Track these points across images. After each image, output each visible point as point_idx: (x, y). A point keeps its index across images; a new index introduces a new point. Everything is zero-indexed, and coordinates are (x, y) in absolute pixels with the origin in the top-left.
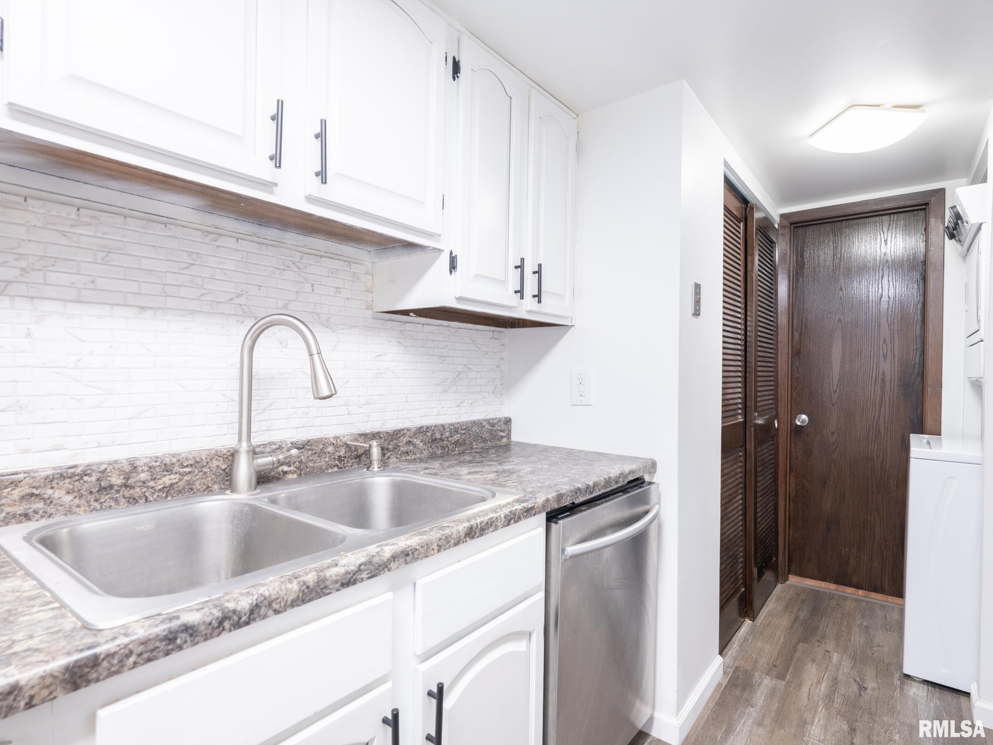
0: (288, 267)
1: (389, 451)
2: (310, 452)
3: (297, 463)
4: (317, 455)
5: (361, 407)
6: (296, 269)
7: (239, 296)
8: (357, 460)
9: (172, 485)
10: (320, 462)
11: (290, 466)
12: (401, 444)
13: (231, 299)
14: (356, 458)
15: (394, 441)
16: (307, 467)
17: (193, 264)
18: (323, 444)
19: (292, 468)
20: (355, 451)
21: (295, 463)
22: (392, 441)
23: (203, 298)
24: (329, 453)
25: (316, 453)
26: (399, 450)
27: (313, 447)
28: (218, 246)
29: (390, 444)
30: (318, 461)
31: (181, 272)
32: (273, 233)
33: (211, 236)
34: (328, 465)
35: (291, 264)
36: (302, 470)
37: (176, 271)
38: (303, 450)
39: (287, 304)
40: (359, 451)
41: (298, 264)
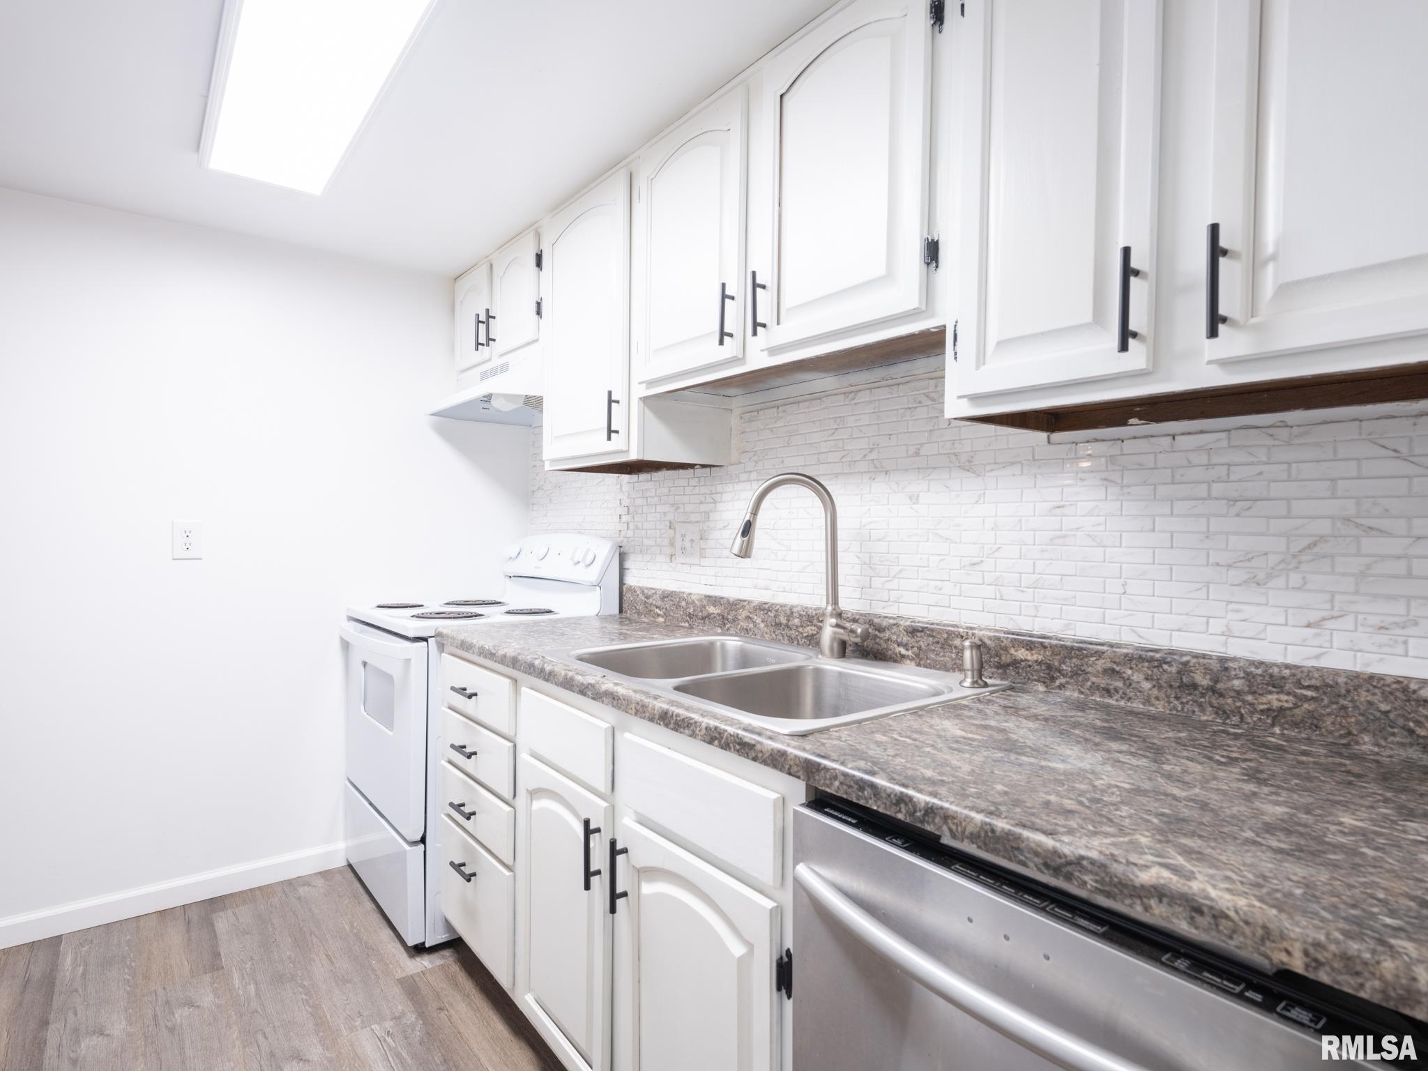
0: (920, 402)
1: (1063, 675)
2: (931, 639)
3: (915, 649)
4: (939, 646)
5: (1022, 591)
6: (929, 403)
7: (872, 450)
8: (1000, 671)
9: (813, 635)
10: (944, 656)
11: (907, 650)
12: (1090, 669)
13: (865, 456)
14: (998, 668)
15: (1074, 660)
16: (927, 658)
17: (837, 429)
18: (947, 633)
19: (910, 653)
20: (997, 656)
21: (912, 647)
22: (1071, 658)
23: (844, 460)
24: (956, 647)
25: (938, 643)
26: (1087, 680)
27: (934, 634)
28: (856, 404)
29: (1064, 663)
30: (941, 654)
31: (830, 438)
32: (901, 369)
33: (851, 396)
34: (955, 664)
35: (923, 399)
36: (921, 659)
37: (826, 439)
38: (923, 634)
39: (919, 450)
40: (1003, 658)
41: (932, 395)
